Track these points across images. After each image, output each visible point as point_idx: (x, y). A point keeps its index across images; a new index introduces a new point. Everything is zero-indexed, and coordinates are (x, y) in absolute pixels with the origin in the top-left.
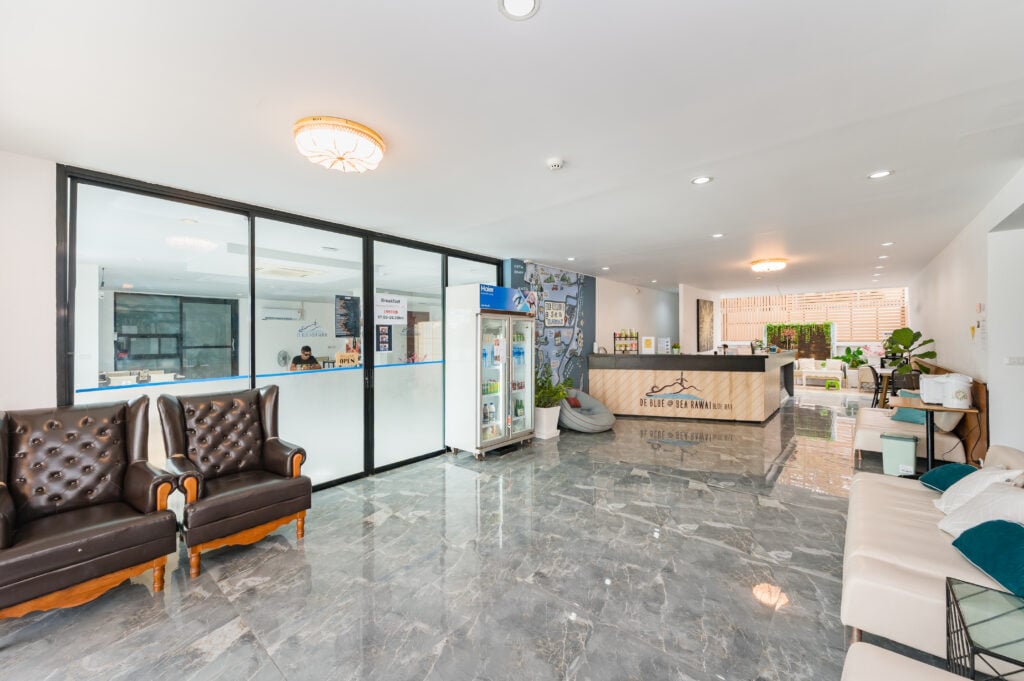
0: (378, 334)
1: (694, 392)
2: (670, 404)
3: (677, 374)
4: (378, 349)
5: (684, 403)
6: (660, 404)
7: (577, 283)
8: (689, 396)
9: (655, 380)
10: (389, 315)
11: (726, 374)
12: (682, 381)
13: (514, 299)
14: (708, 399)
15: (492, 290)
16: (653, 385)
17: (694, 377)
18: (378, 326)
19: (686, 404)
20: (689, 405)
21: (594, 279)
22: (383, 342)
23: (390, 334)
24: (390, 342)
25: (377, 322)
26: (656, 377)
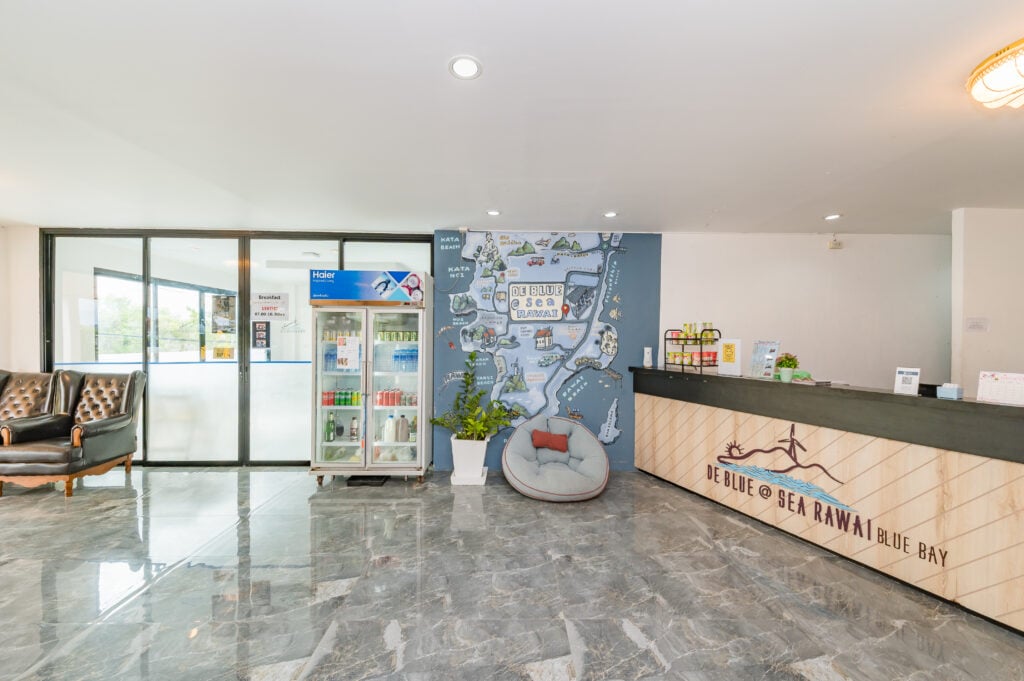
0: (255, 331)
1: (823, 482)
2: (765, 492)
3: (782, 427)
4: (255, 345)
5: (796, 499)
6: (744, 485)
7: (603, 246)
8: (809, 488)
9: (735, 433)
10: (267, 312)
11: (929, 453)
12: (792, 447)
13: (374, 285)
14: (864, 511)
15: (333, 275)
16: (730, 441)
17: (824, 443)
18: (254, 324)
19: (801, 504)
20: (810, 510)
21: (656, 239)
22: (260, 339)
23: (268, 330)
24: (268, 338)
25: (253, 318)
26: (737, 426)
